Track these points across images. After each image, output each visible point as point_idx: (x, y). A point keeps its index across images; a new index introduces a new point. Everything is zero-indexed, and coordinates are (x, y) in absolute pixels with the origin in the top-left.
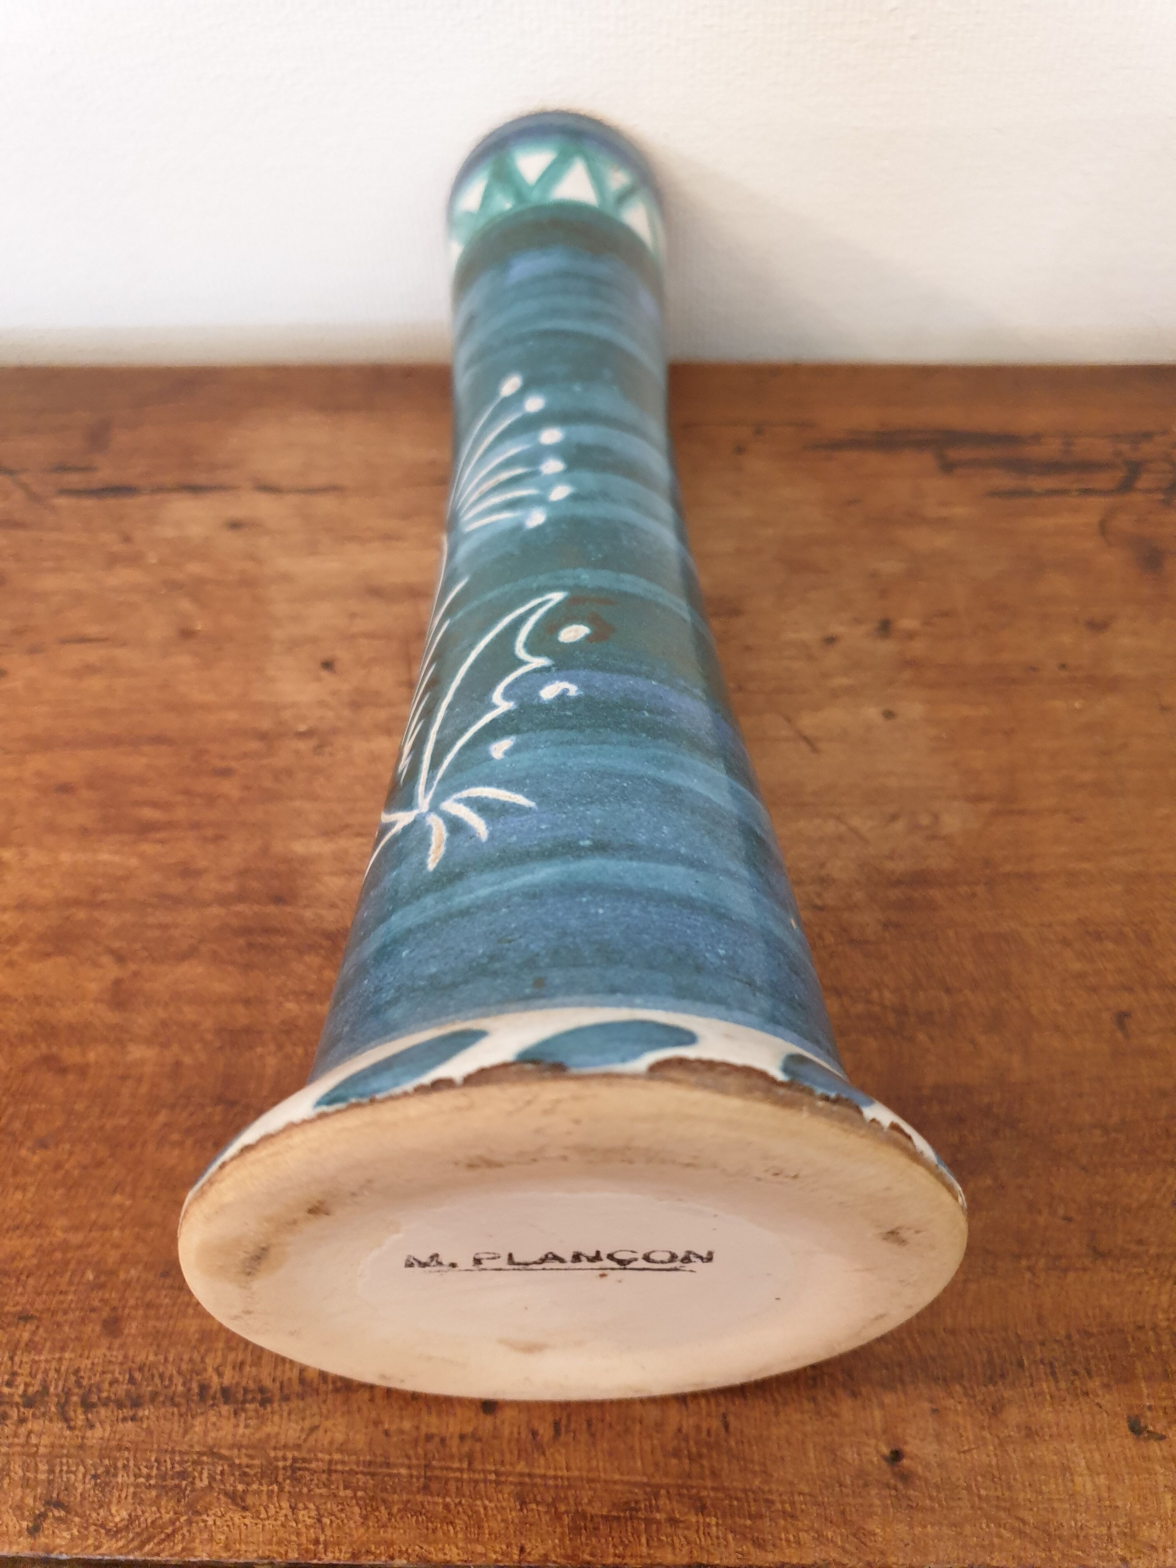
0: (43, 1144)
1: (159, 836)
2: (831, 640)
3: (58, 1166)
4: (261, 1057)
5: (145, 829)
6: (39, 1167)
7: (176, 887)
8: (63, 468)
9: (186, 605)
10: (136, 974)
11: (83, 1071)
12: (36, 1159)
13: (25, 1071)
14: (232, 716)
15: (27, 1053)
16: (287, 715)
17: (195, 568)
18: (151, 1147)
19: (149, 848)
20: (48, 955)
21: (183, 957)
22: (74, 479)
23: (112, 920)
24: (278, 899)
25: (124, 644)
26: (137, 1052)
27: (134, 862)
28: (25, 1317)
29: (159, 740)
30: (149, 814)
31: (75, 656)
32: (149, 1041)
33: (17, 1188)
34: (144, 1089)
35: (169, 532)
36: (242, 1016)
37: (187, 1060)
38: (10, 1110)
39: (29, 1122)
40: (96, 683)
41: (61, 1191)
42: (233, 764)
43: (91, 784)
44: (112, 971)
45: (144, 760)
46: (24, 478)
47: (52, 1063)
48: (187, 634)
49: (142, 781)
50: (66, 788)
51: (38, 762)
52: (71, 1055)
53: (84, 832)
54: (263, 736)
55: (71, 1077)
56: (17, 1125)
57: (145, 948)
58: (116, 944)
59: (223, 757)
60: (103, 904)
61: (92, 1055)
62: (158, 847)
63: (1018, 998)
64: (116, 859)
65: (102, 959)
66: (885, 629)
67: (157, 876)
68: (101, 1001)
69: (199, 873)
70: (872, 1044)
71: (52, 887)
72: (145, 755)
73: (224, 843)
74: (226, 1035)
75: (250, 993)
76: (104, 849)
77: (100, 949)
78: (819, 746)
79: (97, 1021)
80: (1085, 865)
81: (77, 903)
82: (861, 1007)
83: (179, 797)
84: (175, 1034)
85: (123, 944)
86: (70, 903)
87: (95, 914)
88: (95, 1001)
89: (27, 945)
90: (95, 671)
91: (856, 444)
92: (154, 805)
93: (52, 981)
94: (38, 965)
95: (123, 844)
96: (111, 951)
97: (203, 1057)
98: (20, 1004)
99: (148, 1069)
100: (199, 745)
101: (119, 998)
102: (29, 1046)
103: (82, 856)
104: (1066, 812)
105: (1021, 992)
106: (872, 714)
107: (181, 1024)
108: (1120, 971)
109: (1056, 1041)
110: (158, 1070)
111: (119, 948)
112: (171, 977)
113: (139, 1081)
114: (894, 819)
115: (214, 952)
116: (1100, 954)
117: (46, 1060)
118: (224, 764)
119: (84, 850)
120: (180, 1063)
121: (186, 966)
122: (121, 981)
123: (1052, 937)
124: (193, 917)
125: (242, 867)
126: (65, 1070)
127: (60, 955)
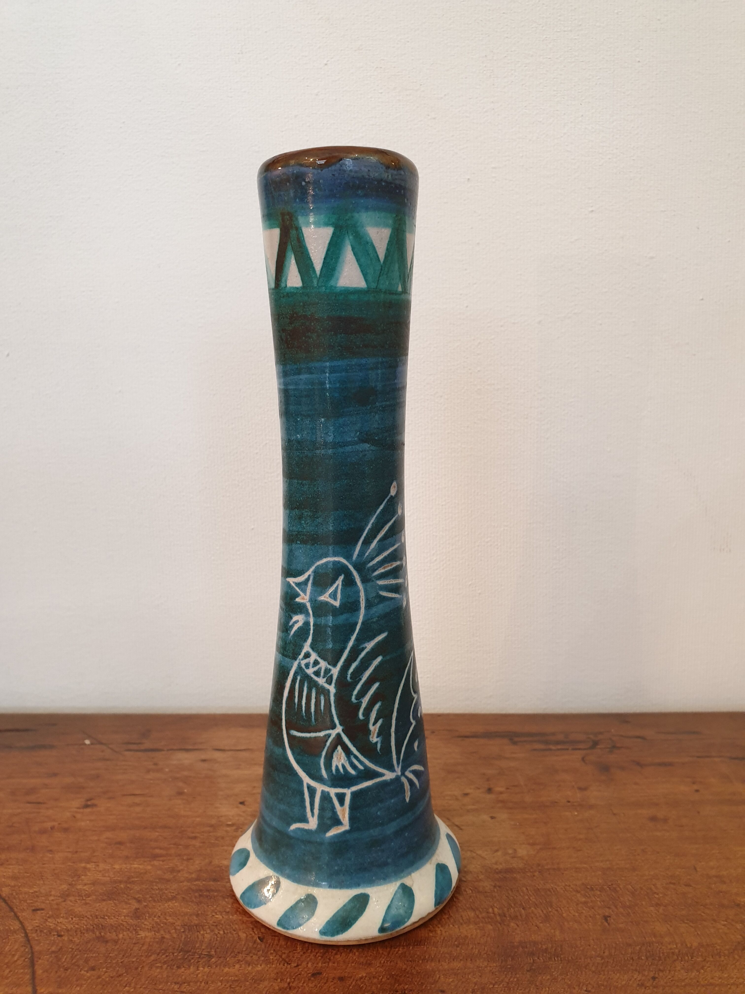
0: (93, 969)
1: (161, 859)
2: (466, 794)
3: (99, 977)
4: (203, 935)
5: (155, 857)
6: (89, 978)
7: (168, 876)
8: (129, 743)
9: (180, 784)
10: (145, 906)
11: (116, 942)
12: (88, 974)
13: (87, 943)
14: (198, 819)
15: (89, 936)
16: (223, 819)
17: (185, 773)
18: (146, 968)
19: (156, 863)
20: (104, 900)
21: (169, 900)
22: (133, 747)
23: (137, 888)
24: (215, 880)
25: (152, 796)
26: (142, 934)
27: (149, 867)
29: (165, 827)
30: (158, 851)
31: (129, 800)
32: (150, 930)
33: (77, 986)
34: (146, 947)
35: (175, 762)
36: (195, 920)
37: (167, 936)
38: (78, 957)
39: (87, 961)
40: (138, 809)
41: (100, 986)
42: (198, 835)
43: (132, 842)
44: (135, 905)
45: (157, 834)
46: (111, 746)
47: (101, 939)
48: (180, 793)
49: (156, 841)
50: (120, 843)
51: (109, 834)
52: (111, 936)
53: (127, 857)
54: (212, 826)
55: (109, 944)
56: (81, 962)
57: (151, 897)
59: (193, 833)
60: (133, 882)
61: (121, 936)
62: (161, 863)
63: (557, 910)
64: (141, 867)
65: (130, 901)
66: (490, 790)
67: (159, 872)
68: (128, 916)
69: (179, 871)
70: (490, 927)
71: (109, 877)
72: (158, 832)
73: (191, 861)
74: (186, 927)
75: (199, 912)
76: (135, 863)
77: (130, 897)
78: (462, 828)
79: (124, 923)
80: (585, 866)
81: (120, 882)
82: (484, 914)
83: (172, 846)
84: (162, 927)
85: (141, 896)
86: (115, 882)
87: (128, 885)
88: (125, 916)
89: (94, 897)
90: (138, 805)
91: (475, 736)
92: (161, 849)
93: (105, 909)
94: (98, 905)
95: (145, 862)
96: (135, 898)
97: (175, 936)
98: (88, 918)
99: (148, 940)
100: (183, 829)
101: (137, 914)
102: (90, 933)
103: (125, 866)
104: (574, 848)
105: (559, 909)
106: (485, 817)
107: (166, 924)
108: (603, 901)
109: (576, 926)
110: (152, 940)
111: (139, 897)
112: (162, 907)
113: (143, 945)
114: (497, 851)
115: (183, 898)
116: (594, 896)
117: (98, 938)
118: (193, 835)
119: (126, 864)
120: (163, 938)
121: (170, 903)
122: (139, 909)
123: (571, 889)
124: (175, 886)
125: (199, 869)
126: (107, 942)
127: (110, 900)
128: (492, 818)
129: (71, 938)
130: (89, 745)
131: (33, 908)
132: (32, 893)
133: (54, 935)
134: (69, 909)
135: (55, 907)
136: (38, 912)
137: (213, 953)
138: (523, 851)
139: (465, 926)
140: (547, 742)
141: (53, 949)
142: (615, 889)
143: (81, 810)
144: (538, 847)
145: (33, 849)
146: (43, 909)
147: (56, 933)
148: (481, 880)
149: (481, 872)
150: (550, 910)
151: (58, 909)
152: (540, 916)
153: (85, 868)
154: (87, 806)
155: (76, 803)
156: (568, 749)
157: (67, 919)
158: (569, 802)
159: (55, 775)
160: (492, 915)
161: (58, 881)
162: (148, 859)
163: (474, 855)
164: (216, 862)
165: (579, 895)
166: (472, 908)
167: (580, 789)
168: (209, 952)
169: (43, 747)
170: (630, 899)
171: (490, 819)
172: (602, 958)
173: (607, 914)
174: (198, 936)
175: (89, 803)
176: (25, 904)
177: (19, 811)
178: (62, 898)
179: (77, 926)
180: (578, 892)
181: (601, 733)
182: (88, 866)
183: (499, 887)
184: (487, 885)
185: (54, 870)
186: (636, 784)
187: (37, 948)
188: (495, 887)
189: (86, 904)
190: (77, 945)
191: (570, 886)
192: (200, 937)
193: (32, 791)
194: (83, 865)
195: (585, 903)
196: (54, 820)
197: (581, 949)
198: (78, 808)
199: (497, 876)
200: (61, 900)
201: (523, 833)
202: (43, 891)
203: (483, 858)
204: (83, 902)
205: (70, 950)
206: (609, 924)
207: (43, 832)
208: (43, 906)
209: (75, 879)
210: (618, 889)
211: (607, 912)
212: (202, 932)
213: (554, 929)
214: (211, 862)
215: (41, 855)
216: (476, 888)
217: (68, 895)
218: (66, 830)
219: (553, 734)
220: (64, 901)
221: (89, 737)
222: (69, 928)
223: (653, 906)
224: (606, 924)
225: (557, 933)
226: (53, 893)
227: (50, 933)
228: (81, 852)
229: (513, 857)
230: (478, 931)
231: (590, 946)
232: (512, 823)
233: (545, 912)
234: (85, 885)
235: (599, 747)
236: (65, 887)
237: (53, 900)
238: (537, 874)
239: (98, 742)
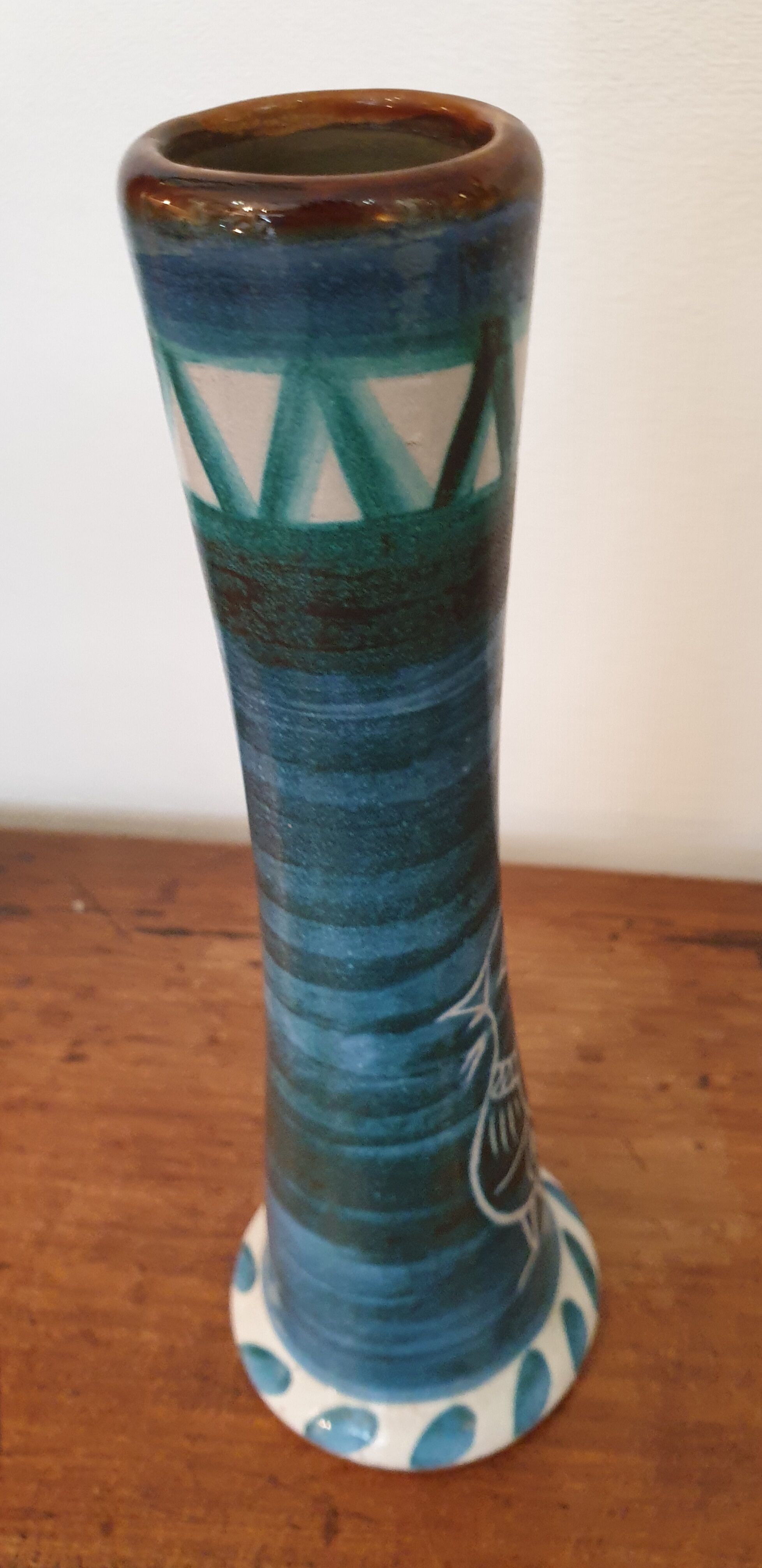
0: (76, 1393)
1: (178, 1184)
2: (664, 1087)
3: (84, 1410)
5: (169, 1179)
6: (72, 1409)
7: (186, 1222)
8: (142, 912)
9: (215, 1020)
10: (152, 1281)
11: (109, 1345)
12: (70, 1403)
13: (71, 1340)
15: (73, 1327)
17: (224, 993)
19: (170, 1192)
20: (94, 1260)
22: (149, 922)
23: (140, 1241)
25: (169, 1045)
26: (147, 1335)
27: (159, 1201)
28: (50, 1515)
29: (185, 1116)
30: (172, 1167)
32: (155, 1329)
34: (148, 1362)
35: (210, 965)
37: (180, 1345)
40: (147, 1071)
42: (233, 1138)
43: (136, 1143)
44: (137, 1276)
45: (174, 1130)
46: (115, 918)
47: (89, 1337)
48: (213, 1041)
50: (119, 1144)
51: (103, 1123)
52: (102, 1332)
53: (129, 1175)
55: (100, 1348)
56: (61, 1377)
57: (160, 1263)
58: (141, 1258)
59: (227, 1132)
60: (135, 1229)
61: (116, 1334)
62: (177, 1192)
64: (147, 1198)
65: (131, 1267)
66: (704, 1082)
67: (173, 1213)
68: (127, 1296)
69: (202, 1214)
70: (656, 1387)
71: (102, 1212)
72: (175, 1125)
76: (140, 1189)
77: (130, 1259)
78: (646, 1165)
79: (122, 1310)
81: (117, 1225)
83: (195, 1158)
85: (146, 1258)
86: (110, 1225)
87: (128, 1235)
88: (123, 1296)
89: (80, 1251)
90: (147, 1062)
91: (702, 939)
92: (178, 1162)
93: (94, 1279)
94: (86, 1267)
95: (153, 1188)
96: (137, 1262)
98: (70, 1292)
99: (152, 1348)
100: (212, 1122)
101: (139, 1296)
102: (75, 1323)
103: (125, 1193)
106: (687, 1144)
110: (159, 1349)
111: (143, 1261)
112: (176, 1285)
113: (146, 1356)
114: (694, 1223)
115: (205, 1270)
117: (85, 1334)
118: (227, 1138)
119: (126, 1189)
120: (174, 1347)
121: (186, 1278)
122: (142, 1284)
124: (195, 1244)
126: (96, 1343)
127: (101, 1261)
128: (700, 1146)
129: (48, 1329)
130: (80, 913)
133: (25, 1320)
134: (46, 1271)
135: (27, 1263)
138: (736, 1231)
141: (23, 1347)
143: (65, 1066)
146: (10, 1267)
147: (28, 1317)
148: (657, 1286)
149: (660, 1268)
151: (30, 1269)
153: (68, 1191)
154: (73, 1058)
155: (57, 1050)
157: (43, 1290)
159: (28, 981)
161: (31, 1213)
162: (159, 1183)
169: (13, 911)
171: (694, 1149)
175: (76, 1051)
178: (36, 1247)
179: (56, 1306)
182: (74, 1187)
184: (664, 1298)
188: (677, 1303)
189: (69, 1263)
190: (57, 1344)
194: (66, 1184)
196: (26, 1083)
198: (61, 1061)
199: (685, 1280)
200: (34, 1251)
201: (742, 1187)
203: (668, 1236)
205: (47, 1352)
207: (10, 1106)
208: (10, 1260)
209: (54, 1211)
215: (8, 1156)
217: (44, 1243)
218: (43, 1107)
220: (39, 1254)
221: (83, 894)
222: (47, 1308)
226: (24, 1235)
227: (21, 1316)
228: (64, 1155)
229: (717, 1241)
230: (636, 1393)
234: (69, 1225)
236: (39, 1225)
237: (23, 1250)
239: (95, 907)
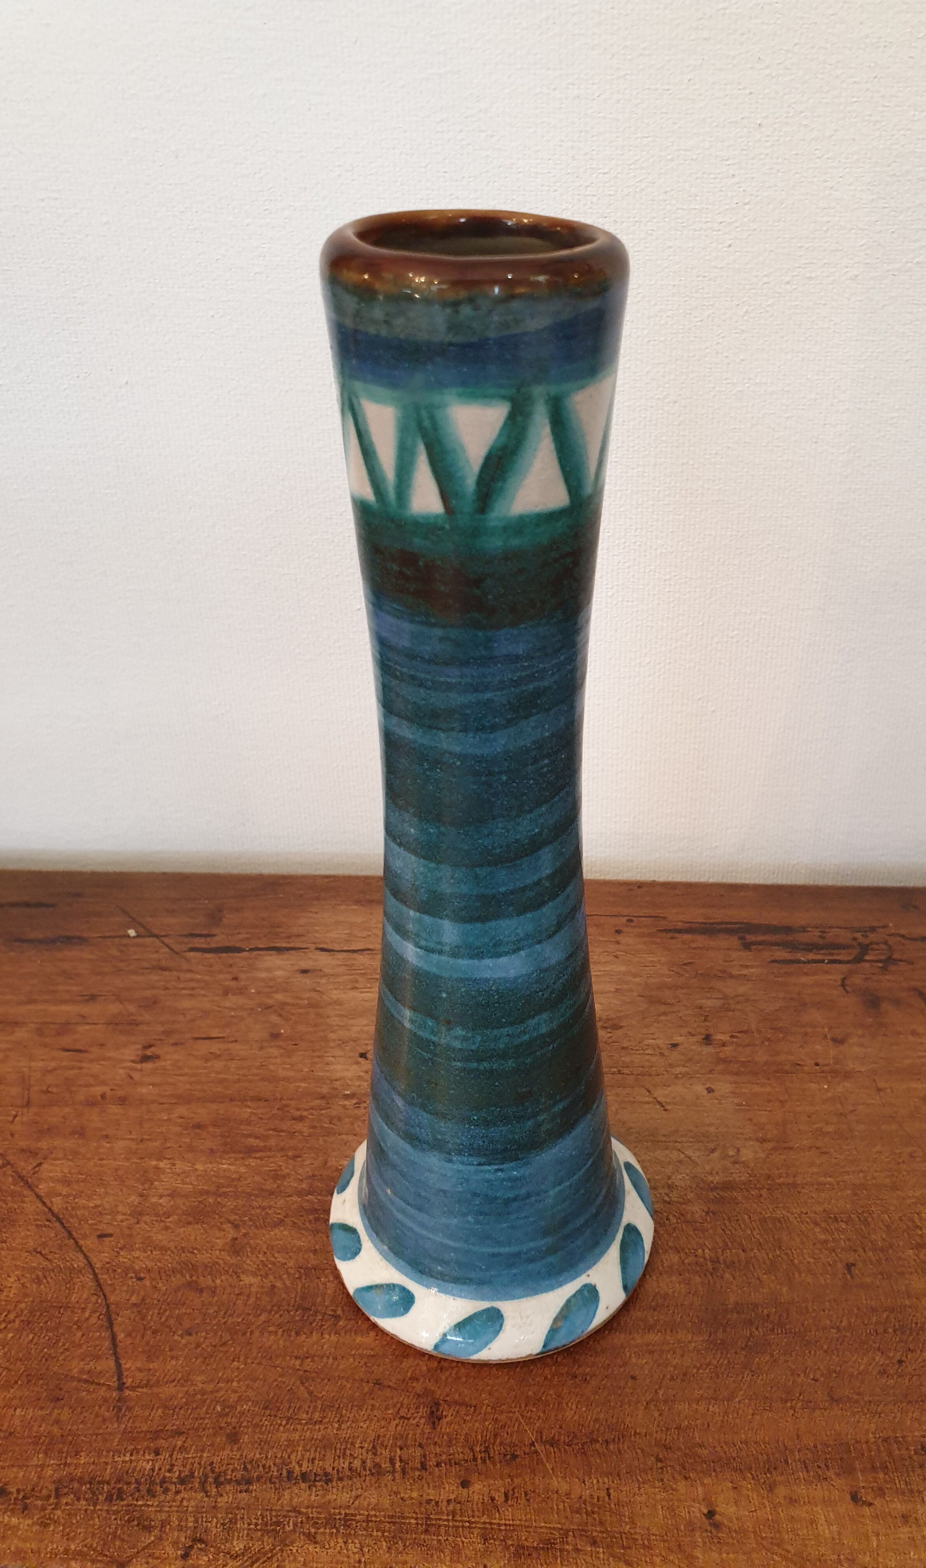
0: (189, 1332)
1: (258, 1155)
2: (675, 1045)
3: (198, 1346)
5: (250, 1151)
6: (185, 1345)
7: (270, 1185)
8: (192, 936)
9: (274, 1018)
10: (245, 1235)
11: (213, 1291)
12: (184, 1341)
13: (176, 1291)
14: (303, 1085)
15: (177, 1280)
16: (338, 1084)
17: (280, 997)
18: (256, 1334)
19: (253, 1162)
20: (189, 1223)
21: (275, 1225)
22: (200, 942)
23: (231, 1204)
25: (235, 1041)
26: (247, 1280)
27: (243, 1170)
28: (179, 1433)
29: (258, 1098)
30: (252, 1141)
31: (204, 1048)
32: (254, 1274)
33: (172, 1358)
34: (252, 1300)
35: (263, 975)
36: (313, 1260)
37: (279, 1284)
38: (167, 1313)
39: (179, 1319)
40: (218, 1065)
41: (200, 1360)
42: (305, 1113)
43: (215, 1125)
44: (232, 1233)
45: (248, 1110)
46: (166, 940)
47: (193, 1286)
48: (275, 1036)
49: (249, 1123)
50: (199, 1126)
51: (182, 1110)
52: (206, 1281)
53: (212, 1151)
54: (323, 1097)
55: (205, 1294)
56: (172, 1322)
57: (250, 1220)
58: (233, 1218)
59: (297, 1110)
60: (225, 1195)
61: (218, 1281)
62: (259, 1161)
63: (786, 1254)
64: (232, 1168)
65: (224, 1226)
66: (708, 1039)
67: (258, 1179)
68: (224, 1250)
69: (284, 1177)
70: (698, 1279)
71: (191, 1184)
72: (249, 1107)
73: (300, 1159)
74: (302, 1271)
75: (317, 1247)
76: (224, 1161)
77: (223, 1220)
78: (669, 1107)
79: (221, 1262)
80: (829, 1179)
81: (207, 1193)
82: (692, 1259)
83: (271, 1132)
84: (270, 1269)
85: (237, 1217)
86: (203, 1193)
87: (219, 1200)
88: (220, 1250)
89: (176, 1217)
90: (217, 1057)
91: (690, 929)
92: (256, 1137)
93: (192, 1238)
94: (183, 1229)
95: (236, 1159)
96: (230, 1222)
97: (288, 1283)
98: (172, 1251)
99: (253, 1289)
100: (284, 1102)
101: (235, 1247)
102: (179, 1276)
103: (210, 1166)
104: (818, 1148)
105: (789, 1251)
106: (700, 1089)
107: (274, 1264)
108: (849, 1240)
109: (809, 1279)
110: (260, 1290)
111: (235, 1220)
112: (267, 1237)
113: (249, 1296)
114: (713, 1151)
115: (294, 1223)
116: (837, 1230)
117: (189, 1284)
118: (298, 1113)
119: (211, 1163)
120: (274, 1286)
121: (277, 1230)
122: (236, 1239)
123: (808, 1220)
124: (281, 1202)
125: (310, 1174)
126: (201, 1291)
127: (197, 1223)
128: (710, 1090)
129: (154, 1283)
130: (134, 937)
131: (99, 1233)
132: (93, 1208)
133: (131, 1278)
134: (146, 1235)
135: (127, 1232)
136: (105, 1239)
137: (339, 1312)
138: (747, 1152)
139: (665, 1276)
140: (792, 946)
141: (134, 1299)
142: (866, 1220)
143: (139, 1066)
144: (768, 1145)
145: (81, 1133)
146: (111, 1235)
147: (133, 1275)
148: (689, 1201)
149: (690, 1187)
150: (778, 1253)
151: (130, 1236)
152: (764, 1263)
153: (157, 1168)
154: (145, 1059)
155: (131, 1052)
156: (822, 961)
157: (145, 1252)
158: (817, 1064)
159: (93, 998)
160: (702, 1260)
161: (125, 1190)
162: (242, 1156)
163: (682, 1156)
164: (332, 1162)
165: (817, 1230)
166: (676, 1248)
167: (835, 1040)
168: (334, 1311)
169: (69, 940)
170: (884, 1236)
171: (705, 1092)
172: (839, 1329)
173: (851, 1260)
174: (317, 1284)
175: (149, 1052)
176: (87, 1226)
177: (53, 1064)
178: (133, 1217)
179: (159, 1264)
180: (816, 1224)
181: (873, 929)
182: (162, 1165)
183: (714, 1213)
184: (697, 1209)
185: (117, 1170)
186: (914, 1033)
187: (112, 1299)
188: (707, 1213)
189: (167, 1228)
190: (164, 1295)
191: (807, 1213)
192: (321, 1287)
193: (64, 1028)
194: (154, 1163)
195: (826, 1242)
196: (103, 1083)
197: (813, 1315)
198: (133, 1061)
199: (711, 1195)
200: (133, 1221)
201: (750, 1120)
202: (107, 1206)
203: (693, 1161)
204: (162, 1224)
205: (155, 1302)
206: (852, 1277)
207: (91, 1103)
208: (110, 1231)
209: (147, 1186)
210: (870, 1219)
211: (851, 1258)
212: (323, 1280)
213: (782, 1284)
214: (326, 1163)
215: (95, 1144)
216: (683, 1215)
217: (141, 1214)
218: (123, 1101)
219: (804, 929)
220: (138, 1223)
221: (134, 923)
222: (150, 1266)
223: (912, 1249)
224: (849, 1277)
225: (785, 1289)
226: (120, 1208)
227: (127, 1275)
228: (148, 1140)
229: (735, 1163)
230: (682, 1286)
231: (824, 1311)
232: (736, 1101)
233: (771, 1256)
234: (161, 1197)
235: (867, 958)
236: (134, 1199)
237: (122, 1221)
238: (764, 1192)
239: (146, 932)
